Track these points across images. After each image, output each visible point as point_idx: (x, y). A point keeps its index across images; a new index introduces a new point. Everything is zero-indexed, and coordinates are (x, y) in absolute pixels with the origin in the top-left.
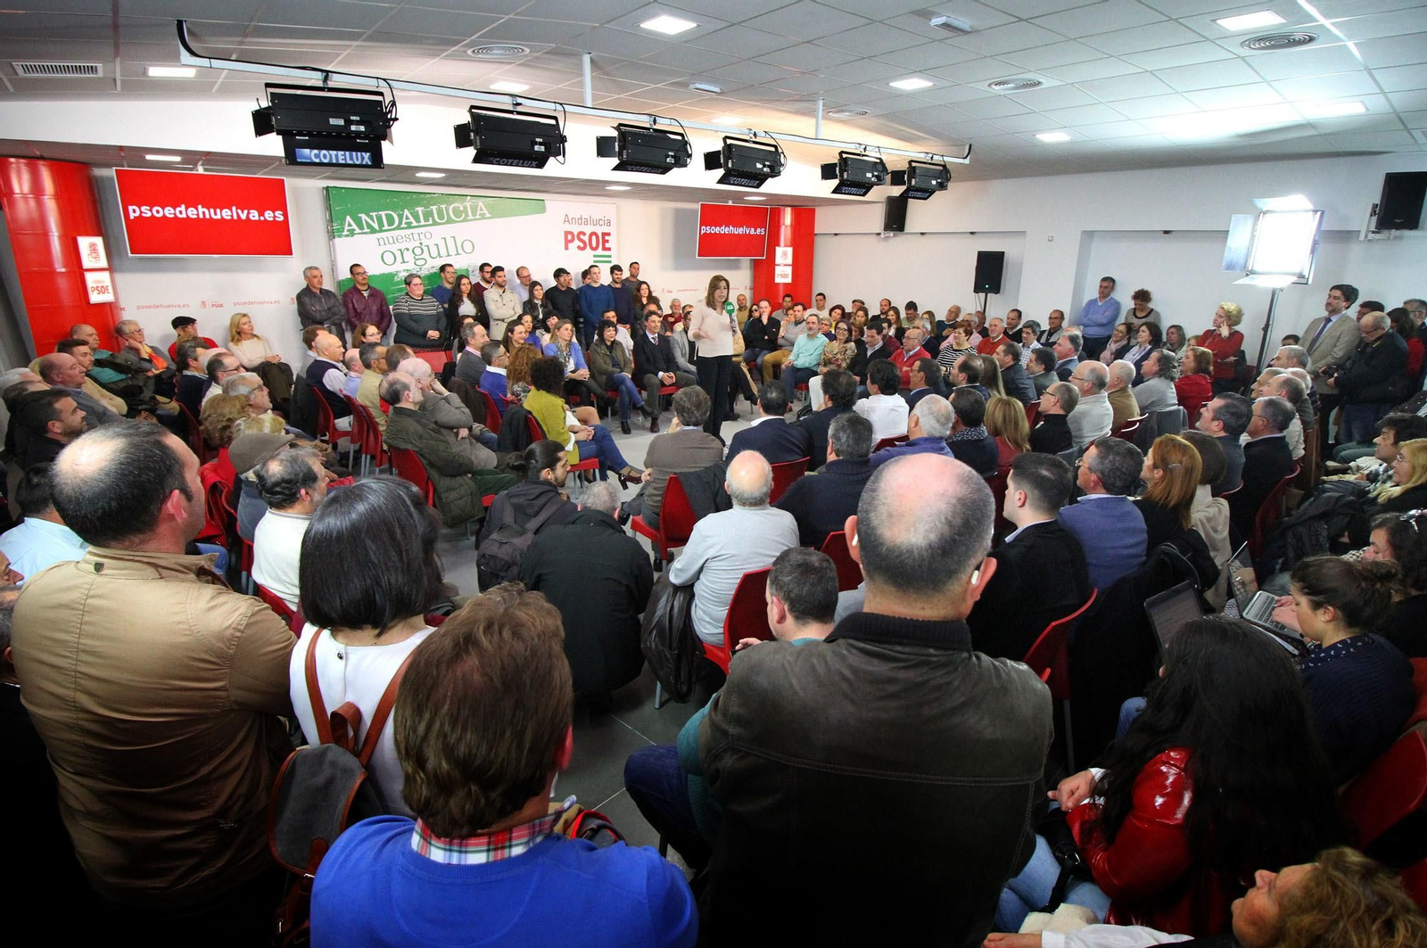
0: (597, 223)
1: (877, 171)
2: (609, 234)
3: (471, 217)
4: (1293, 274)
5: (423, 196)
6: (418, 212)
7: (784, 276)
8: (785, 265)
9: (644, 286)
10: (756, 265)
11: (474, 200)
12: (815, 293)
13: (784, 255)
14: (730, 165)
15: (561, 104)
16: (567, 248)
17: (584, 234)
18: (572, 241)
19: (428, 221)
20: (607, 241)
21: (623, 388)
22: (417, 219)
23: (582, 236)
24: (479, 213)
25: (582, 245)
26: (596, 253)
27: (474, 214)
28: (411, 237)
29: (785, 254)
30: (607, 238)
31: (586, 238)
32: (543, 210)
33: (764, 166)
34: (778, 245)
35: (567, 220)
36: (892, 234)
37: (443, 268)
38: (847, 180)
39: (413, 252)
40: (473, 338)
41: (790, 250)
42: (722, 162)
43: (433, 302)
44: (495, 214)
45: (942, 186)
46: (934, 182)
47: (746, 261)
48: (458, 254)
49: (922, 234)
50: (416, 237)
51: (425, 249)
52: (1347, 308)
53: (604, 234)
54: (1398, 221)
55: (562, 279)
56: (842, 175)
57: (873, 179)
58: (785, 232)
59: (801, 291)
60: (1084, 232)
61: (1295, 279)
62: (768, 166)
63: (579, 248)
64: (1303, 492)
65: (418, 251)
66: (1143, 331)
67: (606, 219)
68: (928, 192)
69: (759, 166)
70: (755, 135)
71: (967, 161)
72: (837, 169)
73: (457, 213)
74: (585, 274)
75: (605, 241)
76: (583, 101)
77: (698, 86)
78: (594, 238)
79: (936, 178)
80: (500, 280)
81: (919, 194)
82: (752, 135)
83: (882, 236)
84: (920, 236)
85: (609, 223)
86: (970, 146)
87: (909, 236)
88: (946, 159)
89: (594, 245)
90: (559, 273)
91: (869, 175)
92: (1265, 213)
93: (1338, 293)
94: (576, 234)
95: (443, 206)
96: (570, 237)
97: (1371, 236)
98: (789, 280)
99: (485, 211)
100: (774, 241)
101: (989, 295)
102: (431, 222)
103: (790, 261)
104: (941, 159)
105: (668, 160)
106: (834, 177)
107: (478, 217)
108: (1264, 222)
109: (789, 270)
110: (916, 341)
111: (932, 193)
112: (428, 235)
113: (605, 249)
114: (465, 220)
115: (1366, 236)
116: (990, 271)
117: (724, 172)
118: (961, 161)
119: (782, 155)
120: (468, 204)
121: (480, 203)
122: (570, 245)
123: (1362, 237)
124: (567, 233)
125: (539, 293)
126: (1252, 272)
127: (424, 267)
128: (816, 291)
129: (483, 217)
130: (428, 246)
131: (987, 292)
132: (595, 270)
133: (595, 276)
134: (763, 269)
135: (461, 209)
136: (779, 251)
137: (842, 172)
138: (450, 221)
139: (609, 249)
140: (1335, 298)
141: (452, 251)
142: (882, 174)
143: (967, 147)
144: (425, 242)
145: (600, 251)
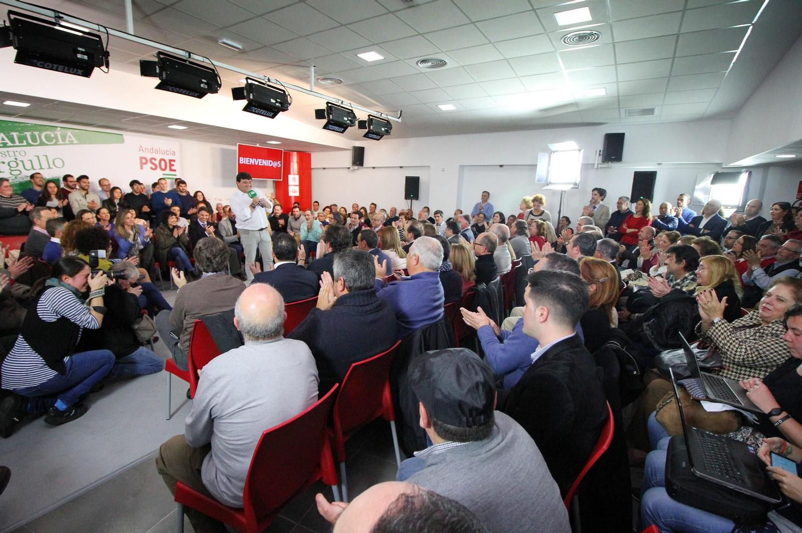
0: (166, 152)
1: (350, 117)
2: (174, 161)
3: (61, 142)
4: (570, 183)
5: (18, 124)
6: (13, 135)
7: (295, 192)
8: (294, 186)
9: (199, 194)
10: (277, 185)
11: (63, 130)
12: (313, 201)
13: (294, 181)
14: (251, 97)
15: (105, 27)
16: (142, 168)
17: (155, 159)
18: (146, 163)
19: (23, 142)
20: (173, 165)
21: (178, 258)
22: (12, 141)
23: (153, 161)
24: (68, 139)
25: (154, 167)
26: (165, 172)
27: (64, 140)
28: (7, 154)
29: (294, 179)
30: (172, 163)
31: (157, 162)
32: (122, 141)
33: (277, 102)
34: (290, 174)
35: (141, 149)
36: (356, 167)
37: (32, 177)
38: (332, 120)
39: (9, 164)
40: (39, 219)
41: (297, 177)
42: (245, 94)
43: (22, 199)
44: (82, 141)
45: (387, 132)
46: (383, 129)
47: (270, 182)
48: (50, 168)
49: (374, 168)
50: (11, 154)
51: (20, 164)
52: (602, 200)
53: (170, 161)
54: (613, 157)
55: (135, 187)
56: (329, 117)
57: (348, 122)
58: (294, 166)
59: (305, 201)
60: (460, 166)
61: (572, 186)
62: (280, 103)
63: (152, 168)
64: (628, 297)
65: (13, 164)
66: (497, 217)
67: (172, 150)
68: (380, 135)
69: (273, 101)
70: (269, 80)
71: (400, 120)
72: (326, 113)
73: (48, 138)
74: (154, 185)
75: (171, 165)
76: (126, 28)
77: (225, 41)
78: (163, 163)
79: (384, 127)
80: (83, 185)
81: (375, 136)
82: (267, 80)
83: (351, 169)
84: (372, 169)
85: (174, 154)
86: (401, 111)
87: (366, 169)
88: (389, 117)
89: (163, 167)
90: (133, 183)
91: (345, 119)
92: (554, 152)
93: (596, 192)
94: (149, 159)
95: (36, 133)
96: (144, 161)
97: (600, 166)
98: (297, 194)
99: (73, 139)
100: (287, 171)
101: (413, 200)
102: (25, 143)
103: (297, 183)
104: (386, 116)
105: (202, 85)
106: (324, 118)
107: (67, 142)
108: (554, 156)
109: (297, 189)
110: (380, 221)
111: (382, 136)
112: (23, 153)
113: (171, 170)
114: (56, 144)
115: (598, 166)
116: (412, 187)
117: (247, 102)
118: (397, 120)
119: (289, 96)
120: (58, 134)
121: (69, 133)
122: (144, 166)
123: (596, 167)
124: (141, 158)
125: (117, 195)
126: (550, 183)
127: (20, 176)
128: (313, 200)
129: (71, 143)
130: (22, 161)
131: (412, 199)
132: (163, 181)
133: (162, 185)
134: (281, 187)
135: (53, 136)
136: (290, 177)
137: (328, 115)
138: (42, 144)
139: (175, 170)
140: (595, 195)
141: (45, 165)
142: (353, 120)
143: (399, 112)
144: (19, 158)
145: (168, 171)
